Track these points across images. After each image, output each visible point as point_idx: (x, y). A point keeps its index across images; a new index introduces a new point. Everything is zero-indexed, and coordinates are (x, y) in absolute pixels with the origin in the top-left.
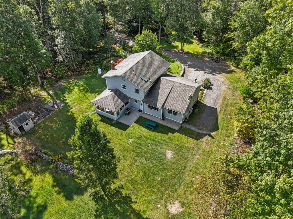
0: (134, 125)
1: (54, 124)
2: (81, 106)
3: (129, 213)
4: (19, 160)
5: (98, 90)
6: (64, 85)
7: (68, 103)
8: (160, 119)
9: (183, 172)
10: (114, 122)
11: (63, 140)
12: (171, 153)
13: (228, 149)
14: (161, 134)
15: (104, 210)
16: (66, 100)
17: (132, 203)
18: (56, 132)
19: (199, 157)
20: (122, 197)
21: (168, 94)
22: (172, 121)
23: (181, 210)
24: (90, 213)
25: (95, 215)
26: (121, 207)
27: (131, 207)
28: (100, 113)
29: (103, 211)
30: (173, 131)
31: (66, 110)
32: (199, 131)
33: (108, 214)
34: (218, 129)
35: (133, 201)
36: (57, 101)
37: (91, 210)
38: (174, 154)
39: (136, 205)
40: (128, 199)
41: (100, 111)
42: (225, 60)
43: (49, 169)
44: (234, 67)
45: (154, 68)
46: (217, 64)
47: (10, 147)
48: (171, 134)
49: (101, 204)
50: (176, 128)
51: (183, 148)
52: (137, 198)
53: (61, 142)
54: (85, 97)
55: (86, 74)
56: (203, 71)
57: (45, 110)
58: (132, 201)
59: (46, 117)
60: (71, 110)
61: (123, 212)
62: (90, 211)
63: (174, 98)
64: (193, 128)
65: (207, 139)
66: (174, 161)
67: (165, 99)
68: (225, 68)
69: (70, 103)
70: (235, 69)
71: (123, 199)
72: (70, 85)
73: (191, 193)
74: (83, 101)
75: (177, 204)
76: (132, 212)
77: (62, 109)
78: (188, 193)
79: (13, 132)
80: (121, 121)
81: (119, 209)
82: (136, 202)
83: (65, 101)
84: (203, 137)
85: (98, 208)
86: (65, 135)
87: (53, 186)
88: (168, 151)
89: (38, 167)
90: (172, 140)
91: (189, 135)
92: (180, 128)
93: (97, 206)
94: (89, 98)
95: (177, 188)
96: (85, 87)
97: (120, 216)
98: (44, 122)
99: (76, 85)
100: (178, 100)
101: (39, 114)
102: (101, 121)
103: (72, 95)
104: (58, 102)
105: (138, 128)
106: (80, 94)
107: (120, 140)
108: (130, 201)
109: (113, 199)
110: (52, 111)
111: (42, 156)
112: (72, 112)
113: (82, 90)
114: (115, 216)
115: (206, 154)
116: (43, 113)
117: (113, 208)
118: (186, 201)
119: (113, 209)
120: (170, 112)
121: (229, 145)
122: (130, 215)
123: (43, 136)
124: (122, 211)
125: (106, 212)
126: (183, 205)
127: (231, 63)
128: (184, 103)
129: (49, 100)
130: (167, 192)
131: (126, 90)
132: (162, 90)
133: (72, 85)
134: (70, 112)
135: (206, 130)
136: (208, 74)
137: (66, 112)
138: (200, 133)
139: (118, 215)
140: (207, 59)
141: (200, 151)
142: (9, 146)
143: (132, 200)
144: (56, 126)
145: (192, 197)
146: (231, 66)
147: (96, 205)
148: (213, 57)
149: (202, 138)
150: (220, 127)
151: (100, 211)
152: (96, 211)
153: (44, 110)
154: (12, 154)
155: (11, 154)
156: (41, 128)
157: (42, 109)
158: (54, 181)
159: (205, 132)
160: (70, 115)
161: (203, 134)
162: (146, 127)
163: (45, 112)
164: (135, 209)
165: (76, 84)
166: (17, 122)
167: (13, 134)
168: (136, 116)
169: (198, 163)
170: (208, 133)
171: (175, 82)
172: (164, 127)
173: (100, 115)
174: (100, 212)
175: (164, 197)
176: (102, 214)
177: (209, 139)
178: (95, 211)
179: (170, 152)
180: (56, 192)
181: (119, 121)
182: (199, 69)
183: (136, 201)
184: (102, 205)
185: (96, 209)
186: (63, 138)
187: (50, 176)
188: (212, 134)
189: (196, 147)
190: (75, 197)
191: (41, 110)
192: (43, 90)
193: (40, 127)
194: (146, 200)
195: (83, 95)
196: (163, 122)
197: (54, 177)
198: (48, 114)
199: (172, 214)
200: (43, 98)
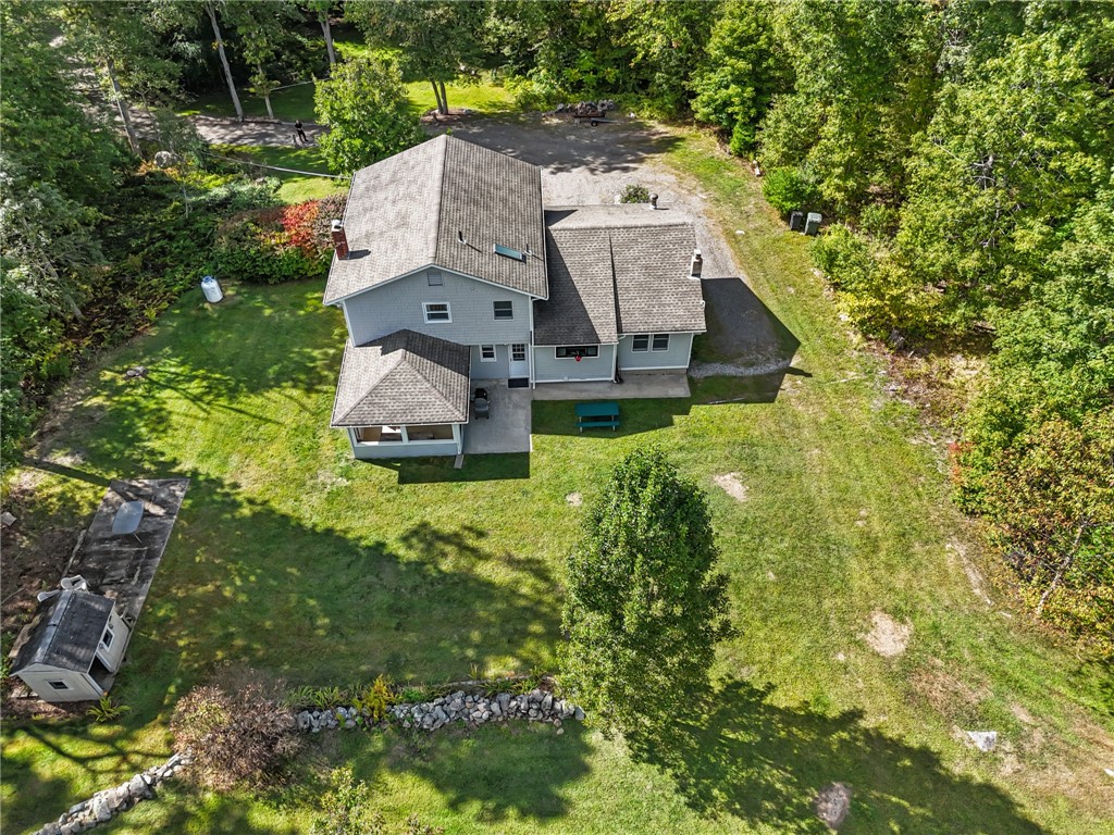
0: (538, 441)
1: (218, 583)
2: (270, 461)
3: (783, 733)
4: (209, 796)
5: (276, 368)
6: (101, 408)
7: (195, 473)
8: (608, 385)
9: (817, 521)
10: (458, 464)
11: (319, 622)
12: (734, 477)
13: (872, 388)
14: (653, 432)
15: (699, 770)
16: (174, 462)
17: (763, 695)
18: (256, 607)
19: (816, 451)
20: (716, 697)
21: (611, 282)
22: (650, 374)
23: (905, 631)
24: (667, 809)
25: (689, 805)
26: (745, 728)
27: (772, 709)
28: (375, 455)
29: (700, 775)
30: (682, 406)
31: (214, 502)
32: (751, 371)
33: (726, 773)
34: (798, 344)
35: (759, 686)
36: (134, 483)
37: (663, 795)
38: (744, 477)
39: (779, 693)
40: (742, 691)
41: (376, 443)
42: (617, 107)
43: (376, 756)
44: (659, 122)
45: (504, 201)
46: (603, 128)
47: (108, 772)
48: (683, 417)
49: (675, 759)
50: (681, 391)
51: (754, 445)
52: (762, 671)
53: (321, 632)
54: (245, 418)
55: (154, 324)
56: (580, 169)
57: (115, 543)
58: (758, 691)
59: (154, 572)
60: (238, 494)
61: (765, 738)
62: (663, 800)
63: (641, 287)
64: (730, 370)
65: (795, 386)
66: (762, 498)
67: (612, 302)
68: (637, 134)
69: (209, 469)
70: (669, 129)
71: (727, 701)
72: (128, 395)
73: (890, 567)
74: (256, 436)
75: (883, 622)
76: (788, 724)
77: (192, 506)
78: (882, 572)
79: (50, 708)
80: (481, 448)
81: (742, 736)
82: (771, 687)
83: (176, 470)
84: (778, 383)
85: (676, 776)
86: (312, 602)
87: (454, 806)
88: (722, 478)
89: (322, 777)
90: (702, 436)
91: (735, 395)
92: (690, 386)
93: (669, 771)
94: (269, 415)
95: (841, 575)
96: (205, 378)
97: (767, 757)
98: (160, 594)
99: (156, 383)
100: (659, 291)
101: (101, 573)
102: (402, 480)
103: (182, 432)
104: (146, 486)
105: (563, 445)
106: (215, 414)
107: (539, 515)
108: (753, 692)
109: (697, 719)
110: (156, 532)
111: (305, 723)
112: (251, 502)
113: (208, 393)
114: (750, 766)
115: (830, 433)
116: (117, 559)
117: (724, 745)
118: (899, 601)
119: (727, 750)
120: (640, 342)
121: (864, 377)
122: (790, 733)
123: (219, 648)
124: (759, 739)
125: (716, 774)
126: (897, 614)
127: (646, 114)
128: (685, 293)
129: (90, 495)
130: (827, 604)
131: (450, 321)
132: (581, 276)
133: (140, 391)
134: (245, 504)
135: (769, 359)
136: (603, 172)
137: (223, 511)
138: (760, 376)
139: (756, 758)
140: (555, 121)
141: (806, 433)
142: (94, 773)
143: (755, 687)
144: (232, 583)
145: (901, 577)
146: (651, 123)
147: (662, 772)
148: (572, 109)
149: (777, 388)
150: (796, 331)
151: (692, 781)
152: (682, 789)
153: (113, 547)
154: (153, 791)
155: (148, 793)
156: (173, 626)
157: (95, 547)
158: (440, 787)
159: (773, 367)
160: (255, 515)
161: (770, 375)
162: (587, 432)
163: (121, 552)
164: (787, 708)
165: (152, 382)
166: (68, 648)
167: (56, 712)
168: (517, 406)
169: (832, 472)
170: (780, 364)
171: (608, 228)
172: (640, 406)
173: (385, 462)
174: (696, 785)
175: (833, 623)
176: (708, 788)
177: (799, 382)
178: (677, 791)
179: (728, 477)
180: (480, 819)
181: (472, 452)
182: (561, 164)
183: (770, 683)
184: (683, 759)
185: (674, 784)
186: (312, 618)
187: (410, 779)
188: (793, 364)
189: (783, 425)
190: (571, 792)
191: (96, 552)
192: (15, 466)
193: (162, 624)
194: (793, 663)
195: (233, 413)
196: (626, 390)
197: (423, 773)
198: (151, 554)
199: (893, 658)
200: (54, 500)
